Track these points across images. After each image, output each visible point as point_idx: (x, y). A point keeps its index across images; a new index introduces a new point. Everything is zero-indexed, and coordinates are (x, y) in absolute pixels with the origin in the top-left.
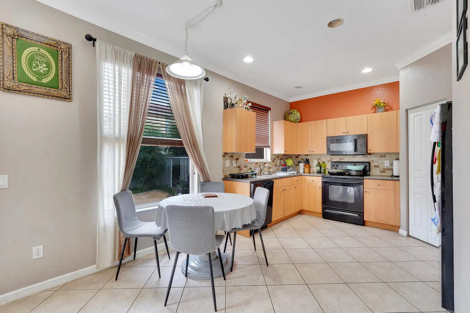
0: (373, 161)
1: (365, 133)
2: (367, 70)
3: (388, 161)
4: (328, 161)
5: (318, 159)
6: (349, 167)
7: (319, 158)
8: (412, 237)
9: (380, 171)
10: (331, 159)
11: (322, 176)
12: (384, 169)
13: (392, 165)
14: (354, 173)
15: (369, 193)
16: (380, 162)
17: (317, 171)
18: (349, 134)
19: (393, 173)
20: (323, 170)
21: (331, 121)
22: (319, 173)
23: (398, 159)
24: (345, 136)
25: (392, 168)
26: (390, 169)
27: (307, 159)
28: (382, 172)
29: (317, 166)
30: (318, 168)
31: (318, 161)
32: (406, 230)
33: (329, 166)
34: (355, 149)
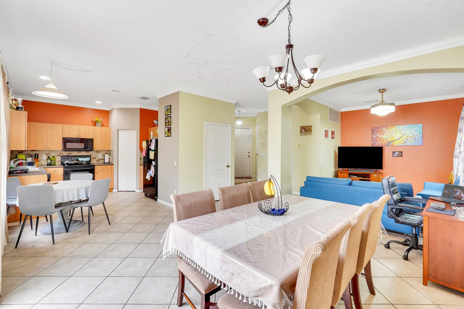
0: (92, 155)
3: (101, 155)
4: (57, 155)
5: (47, 154)
6: (80, 159)
8: (121, 191)
11: (63, 167)
12: (99, 159)
13: (104, 157)
14: (84, 163)
15: (98, 173)
16: (97, 155)
17: (47, 164)
18: (80, 137)
19: (104, 161)
20: (54, 162)
21: (66, 126)
22: (49, 165)
23: (107, 154)
24: (78, 138)
25: (103, 158)
26: (102, 159)
27: (37, 154)
28: (97, 161)
29: (47, 160)
30: (49, 161)
31: (48, 155)
32: (117, 188)
33: (58, 159)
34: (85, 148)
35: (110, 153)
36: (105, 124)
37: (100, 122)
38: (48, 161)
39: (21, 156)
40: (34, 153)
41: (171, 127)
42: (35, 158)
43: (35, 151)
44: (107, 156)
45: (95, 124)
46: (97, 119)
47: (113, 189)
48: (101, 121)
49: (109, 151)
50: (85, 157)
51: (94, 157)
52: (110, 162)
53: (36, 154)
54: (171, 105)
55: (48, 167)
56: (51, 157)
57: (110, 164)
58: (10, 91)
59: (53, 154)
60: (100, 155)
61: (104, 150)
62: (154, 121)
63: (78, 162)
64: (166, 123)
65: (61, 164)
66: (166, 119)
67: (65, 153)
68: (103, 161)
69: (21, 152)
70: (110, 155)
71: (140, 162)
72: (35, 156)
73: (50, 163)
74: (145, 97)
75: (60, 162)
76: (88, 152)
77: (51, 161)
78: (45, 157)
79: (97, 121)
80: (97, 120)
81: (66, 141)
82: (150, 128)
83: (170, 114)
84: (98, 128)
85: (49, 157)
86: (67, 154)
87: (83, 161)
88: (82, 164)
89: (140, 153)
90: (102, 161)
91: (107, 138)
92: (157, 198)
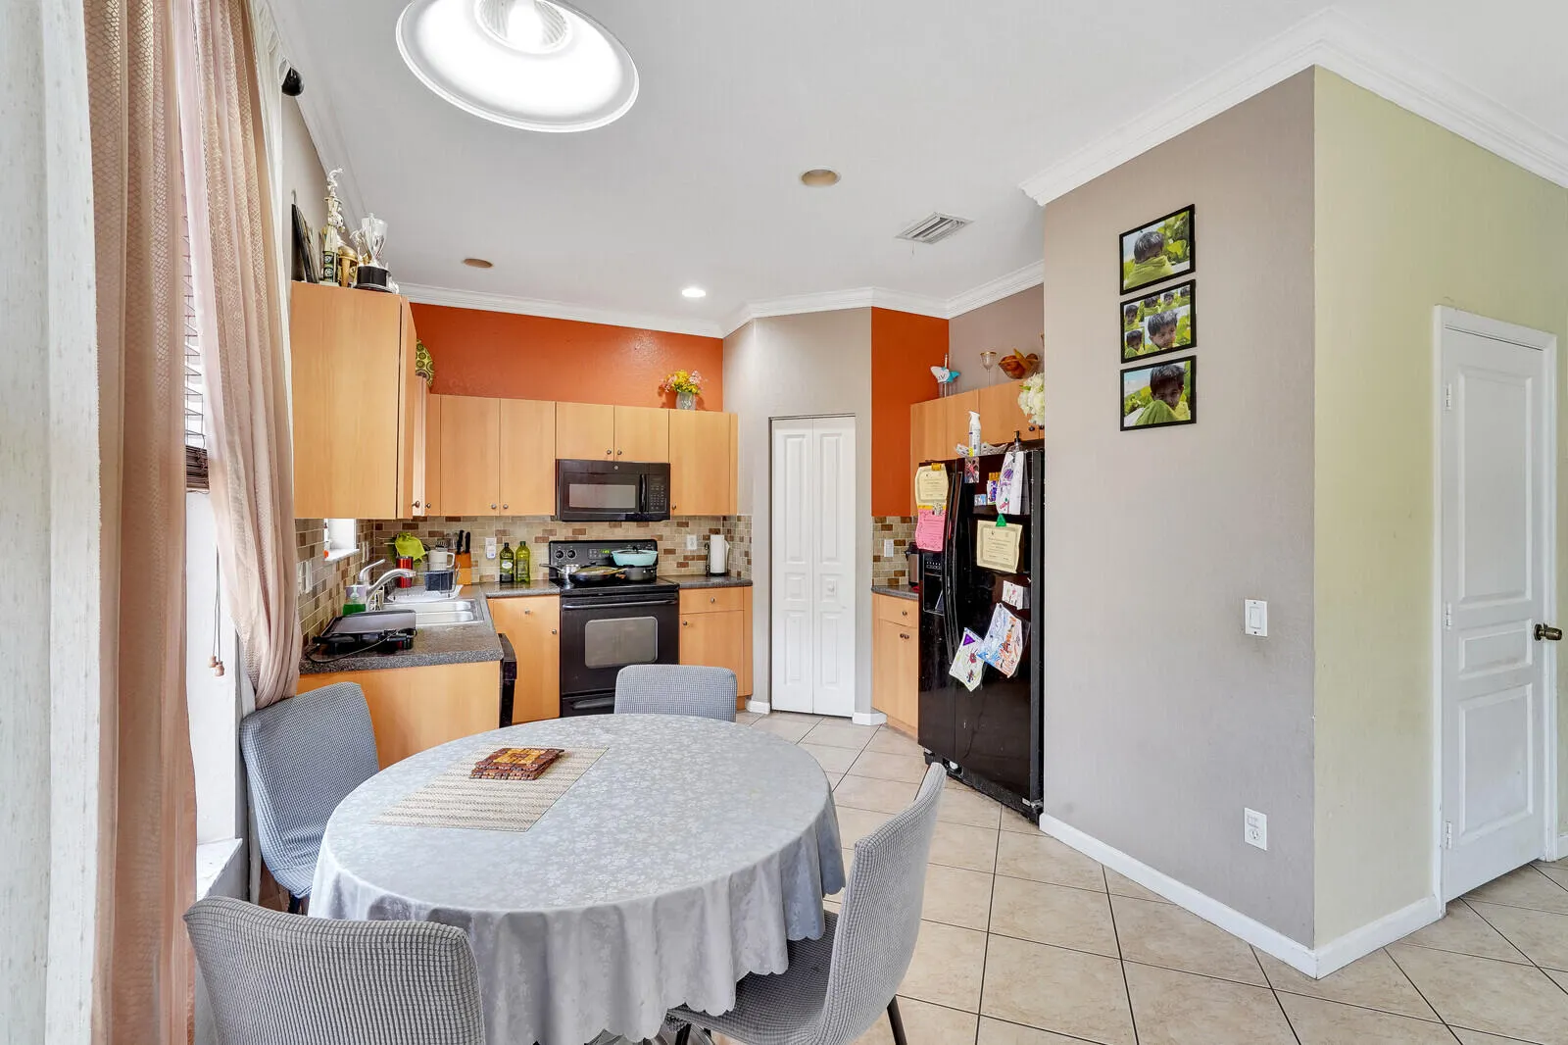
0: (661, 538)
1: (662, 459)
2: (693, 293)
3: (694, 537)
4: (536, 538)
5: (501, 533)
6: (622, 558)
7: (504, 531)
8: (782, 712)
9: (678, 563)
10: (575, 532)
11: (560, 594)
12: (686, 558)
13: (707, 546)
14: (635, 575)
15: (692, 625)
16: (678, 540)
17: (501, 576)
18: (621, 459)
19: (708, 567)
20: (523, 570)
21: (569, 408)
22: (509, 581)
23: (717, 532)
24: (614, 463)
25: (704, 552)
26: (700, 558)
27: (464, 535)
28: (681, 565)
29: (501, 558)
30: (508, 565)
31: (505, 539)
32: (767, 697)
33: (540, 556)
34: (642, 505)
35: (729, 531)
36: (710, 399)
37: (694, 390)
38: (503, 566)
39: (406, 543)
40: (455, 528)
41: (1193, 359)
42: (458, 553)
43: (457, 519)
44: (718, 542)
45: (672, 396)
46: (680, 377)
47: (749, 697)
48: (697, 386)
49: (725, 518)
50: (637, 545)
51: (670, 546)
52: (734, 573)
53: (462, 532)
54: (1191, 209)
55: (505, 593)
56: (514, 548)
57: (734, 579)
58: (331, 177)
59: (519, 534)
60: (692, 539)
61: (706, 517)
62: (936, 371)
63: (611, 570)
64: (1136, 339)
65: (548, 577)
66: (1127, 314)
67: (564, 532)
68: (701, 564)
69: (411, 525)
70: (732, 539)
71: (876, 574)
72: (459, 544)
73: (512, 575)
74: (947, 214)
75: (547, 570)
76: (648, 526)
77: (515, 564)
78: (492, 548)
79: (679, 386)
80: (682, 380)
81: (566, 475)
82: (914, 407)
83: (1186, 265)
84: (686, 415)
85: (507, 548)
86: (571, 535)
87: (632, 566)
88: (627, 581)
89: (875, 529)
90: (697, 567)
91: (721, 460)
92: (1040, 810)
